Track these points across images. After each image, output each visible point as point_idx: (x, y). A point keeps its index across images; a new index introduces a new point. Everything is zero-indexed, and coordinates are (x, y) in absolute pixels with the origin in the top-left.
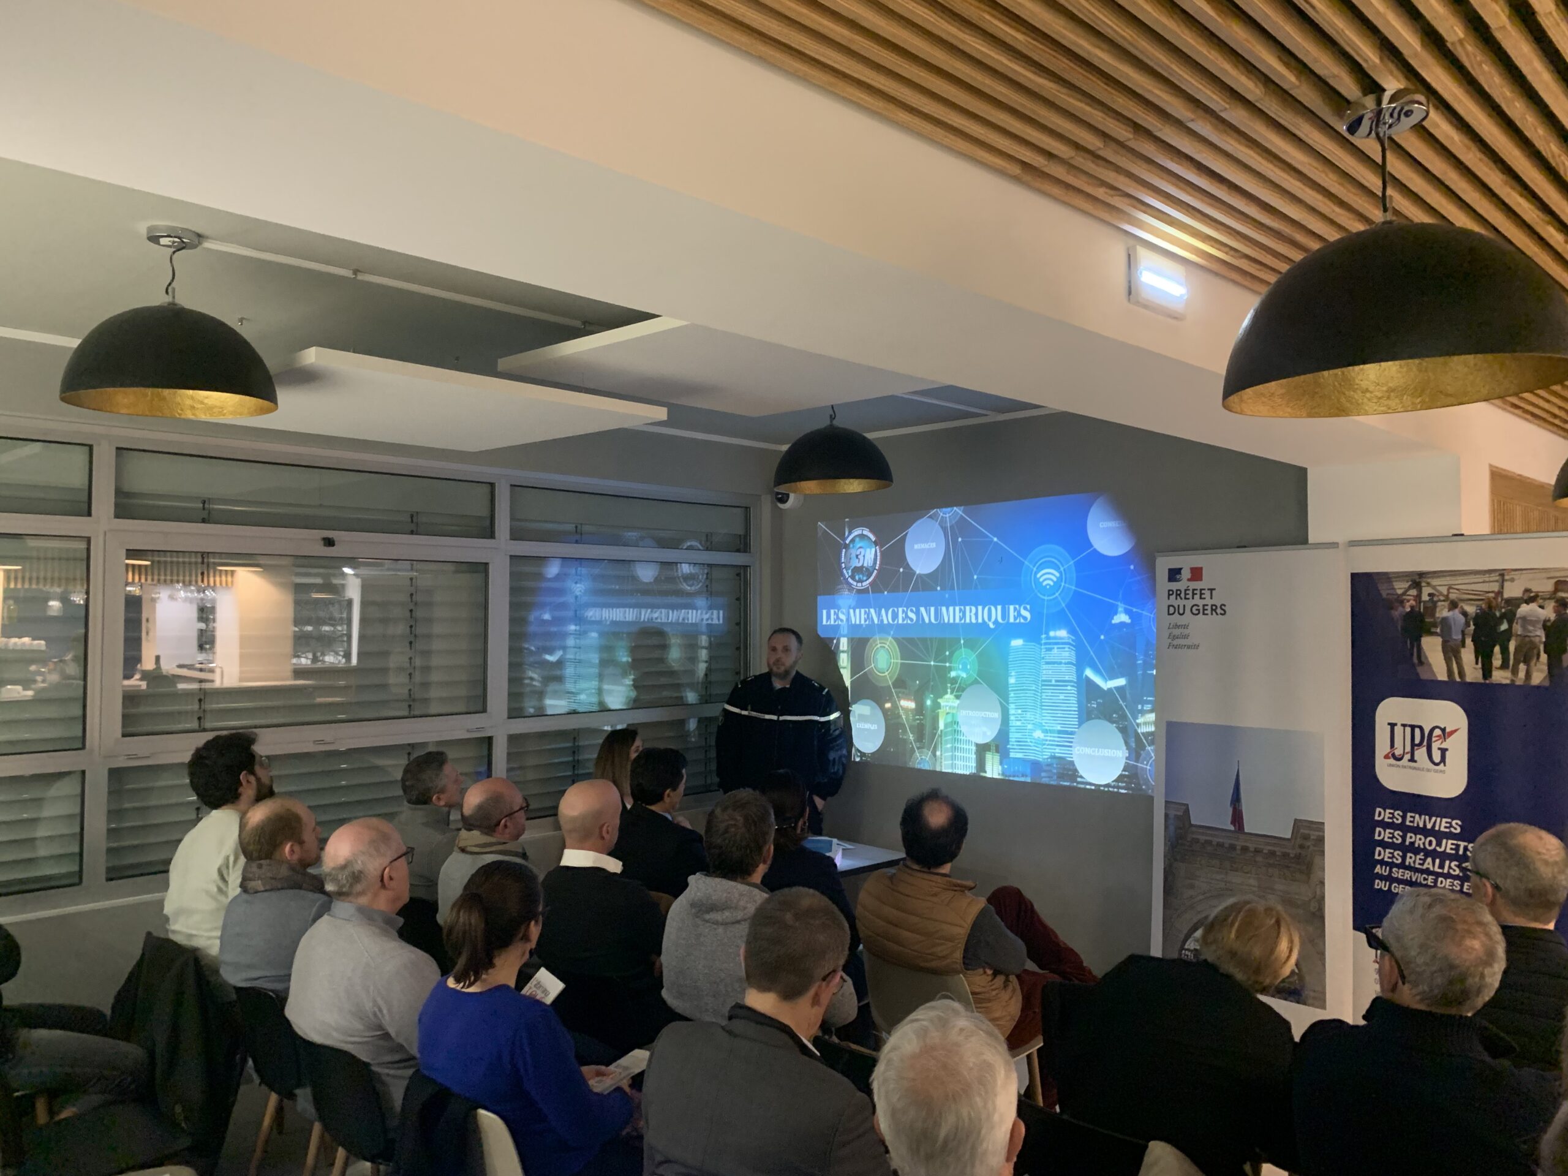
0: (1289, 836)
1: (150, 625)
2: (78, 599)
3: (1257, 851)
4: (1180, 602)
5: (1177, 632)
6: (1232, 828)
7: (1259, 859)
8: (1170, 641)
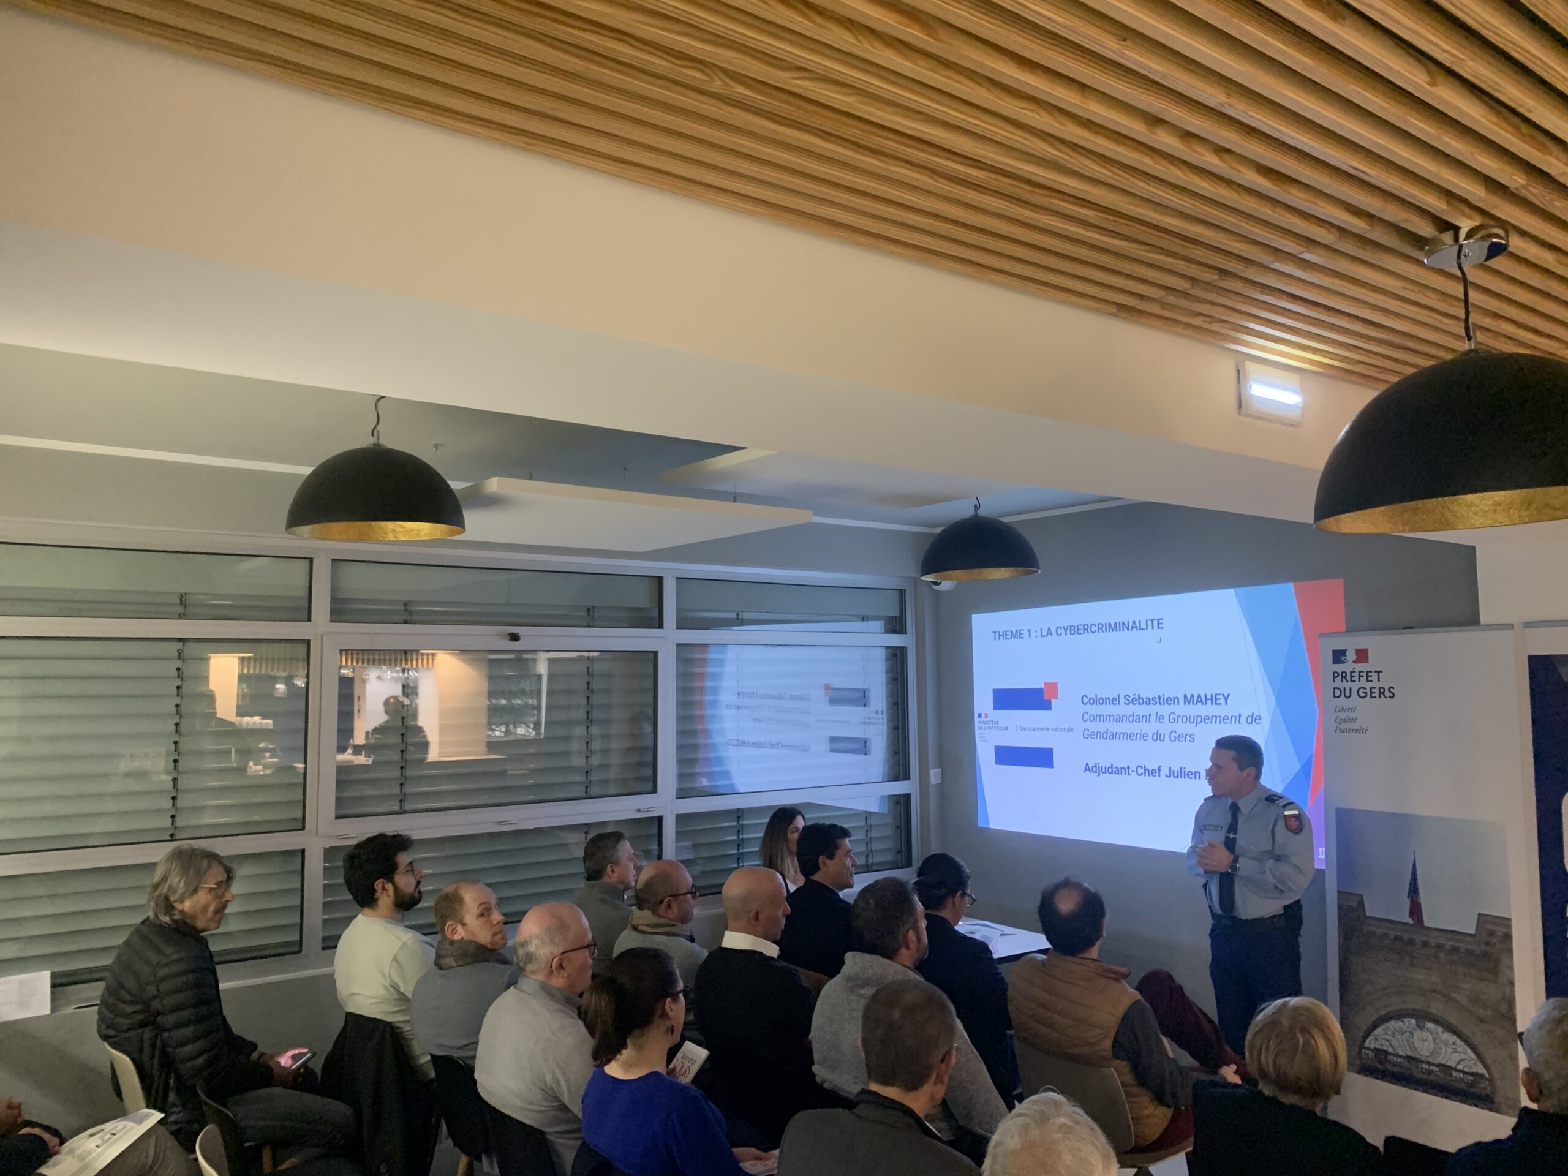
0: (1473, 932)
1: (361, 703)
2: (300, 683)
3: (1440, 947)
4: (1347, 685)
5: (1344, 715)
6: (1410, 921)
7: (1442, 955)
8: (1337, 724)
